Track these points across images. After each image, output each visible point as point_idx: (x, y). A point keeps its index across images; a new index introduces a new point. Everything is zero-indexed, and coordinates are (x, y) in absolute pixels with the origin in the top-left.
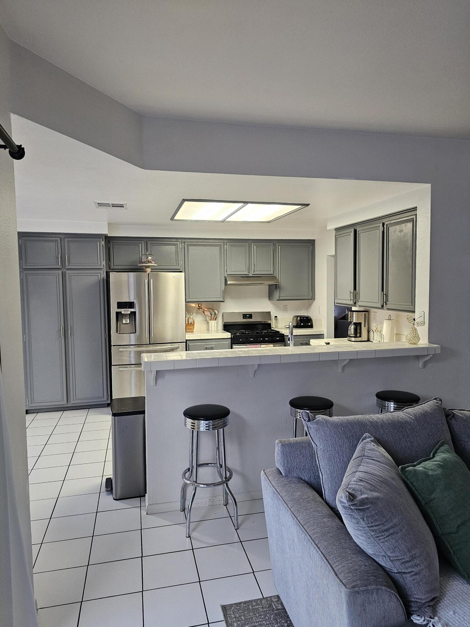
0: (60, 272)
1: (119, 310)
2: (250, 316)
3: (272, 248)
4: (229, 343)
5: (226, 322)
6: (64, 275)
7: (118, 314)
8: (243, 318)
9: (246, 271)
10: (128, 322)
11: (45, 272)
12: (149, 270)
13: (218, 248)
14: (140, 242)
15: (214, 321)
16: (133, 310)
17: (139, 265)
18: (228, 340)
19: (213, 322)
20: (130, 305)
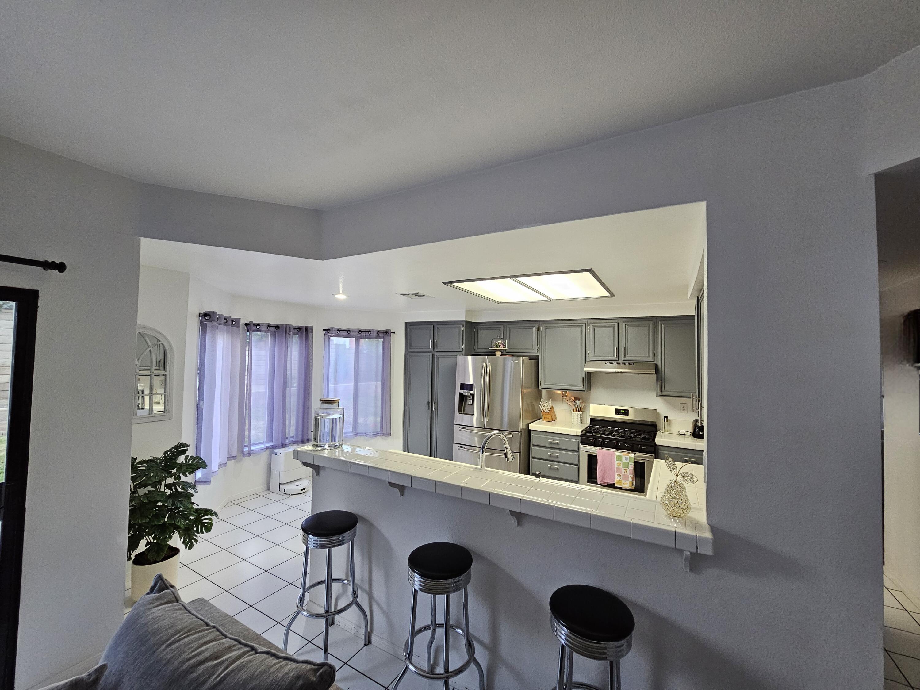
0: (431, 354)
1: (462, 391)
2: (626, 413)
3: (652, 327)
4: (579, 441)
5: (592, 416)
6: (433, 356)
7: (461, 394)
8: (616, 414)
9: (614, 356)
10: (471, 404)
11: (419, 354)
12: (498, 354)
13: (579, 329)
14: (500, 326)
15: (577, 413)
16: (472, 392)
17: (490, 348)
18: (578, 437)
19: (575, 414)
20: (471, 387)
